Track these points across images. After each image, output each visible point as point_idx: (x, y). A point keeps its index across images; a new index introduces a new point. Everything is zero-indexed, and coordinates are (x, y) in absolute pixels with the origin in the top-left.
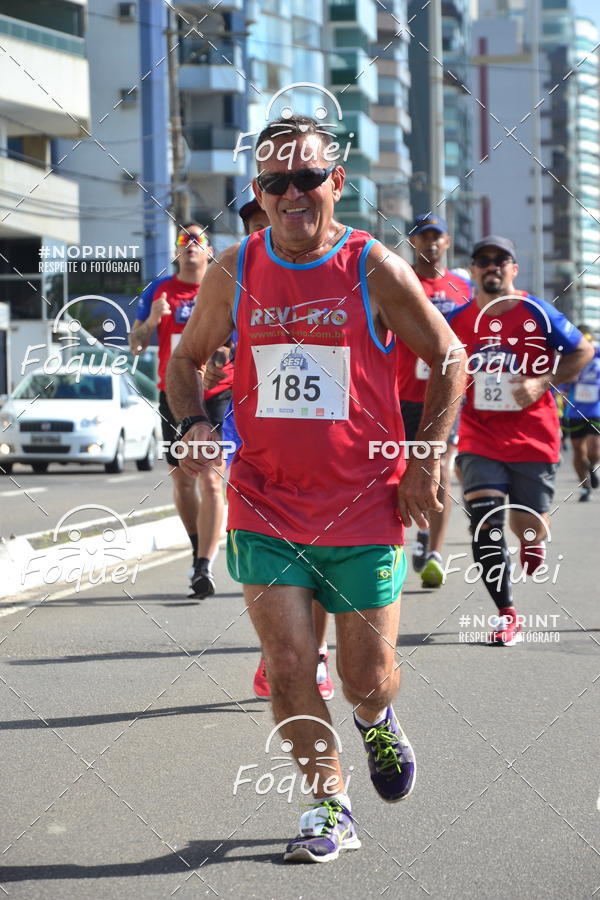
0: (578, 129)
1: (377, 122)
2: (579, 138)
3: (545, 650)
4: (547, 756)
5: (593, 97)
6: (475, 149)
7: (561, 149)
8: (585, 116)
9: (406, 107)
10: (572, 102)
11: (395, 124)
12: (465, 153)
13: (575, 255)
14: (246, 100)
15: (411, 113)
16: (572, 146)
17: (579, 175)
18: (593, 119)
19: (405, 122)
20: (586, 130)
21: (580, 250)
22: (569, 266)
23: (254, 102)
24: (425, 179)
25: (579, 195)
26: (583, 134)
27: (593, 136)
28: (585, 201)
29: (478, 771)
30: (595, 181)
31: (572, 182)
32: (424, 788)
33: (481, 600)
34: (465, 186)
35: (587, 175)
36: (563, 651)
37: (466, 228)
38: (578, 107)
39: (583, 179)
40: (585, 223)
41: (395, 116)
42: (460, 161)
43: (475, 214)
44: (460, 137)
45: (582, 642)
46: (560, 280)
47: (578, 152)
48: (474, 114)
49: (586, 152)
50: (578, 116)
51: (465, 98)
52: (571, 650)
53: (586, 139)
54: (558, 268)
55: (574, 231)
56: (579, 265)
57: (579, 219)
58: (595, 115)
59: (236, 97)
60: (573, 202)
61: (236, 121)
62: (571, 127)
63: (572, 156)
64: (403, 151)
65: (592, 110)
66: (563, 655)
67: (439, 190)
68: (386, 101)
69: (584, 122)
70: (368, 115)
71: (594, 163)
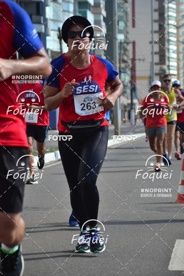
0: (168, 16)
1: (93, 13)
2: (169, 19)
3: (152, 210)
4: (151, 250)
5: (174, 4)
6: (130, 24)
7: (162, 23)
8: (171, 11)
9: (104, 8)
10: (166, 6)
11: (100, 14)
12: (126, 25)
13: (167, 63)
14: (45, 5)
15: (106, 10)
16: (166, 22)
17: (168, 33)
18: (174, 12)
19: (104, 13)
20: (171, 16)
21: (169, 61)
22: (165, 67)
23: (48, 6)
24: (111, 35)
25: (169, 41)
26: (170, 18)
27: (174, 19)
28: (170, 43)
29: (125, 255)
30: (174, 35)
31: (166, 36)
32: (105, 262)
33: (129, 192)
34: (126, 37)
35: (172, 33)
36: (158, 211)
37: (127, 53)
38: (168, 8)
39: (170, 35)
40: (171, 51)
41: (101, 11)
42: (124, 28)
43: (130, 47)
44: (124, 19)
45: (165, 207)
46: (161, 72)
47: (168, 24)
48: (129, 10)
49: (171, 25)
50: (168, 11)
51: (127, 5)
52: (161, 210)
53: (171, 20)
54: (161, 68)
55: (167, 54)
56: (169, 66)
57: (168, 49)
58: (175, 11)
59: (41, 4)
60: (166, 43)
61: (41, 13)
62: (166, 15)
63: (166, 26)
64: (103, 24)
65: (173, 9)
66: (159, 212)
67: (116, 39)
68: (97, 5)
69: (170, 14)
70: (90, 10)
71: (174, 29)
